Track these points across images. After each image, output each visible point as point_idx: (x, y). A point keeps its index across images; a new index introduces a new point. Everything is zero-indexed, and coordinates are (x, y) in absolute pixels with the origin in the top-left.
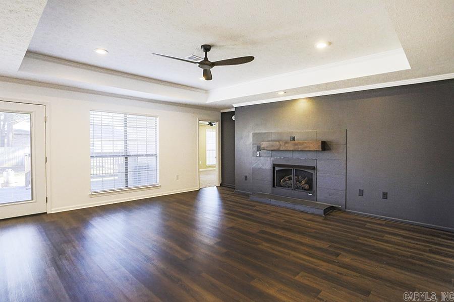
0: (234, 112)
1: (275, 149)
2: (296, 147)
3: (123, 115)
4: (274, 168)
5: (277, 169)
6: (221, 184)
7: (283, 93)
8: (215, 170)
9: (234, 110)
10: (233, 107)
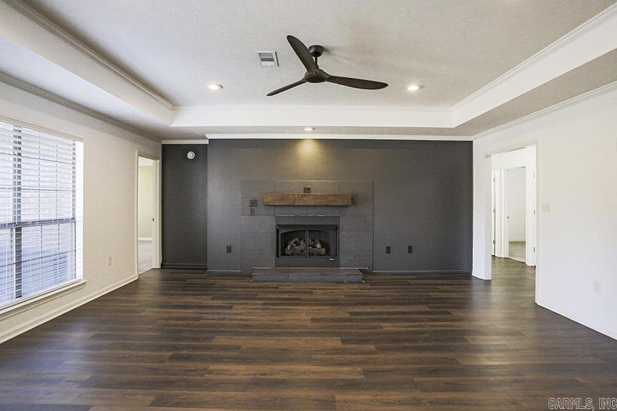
0: (206, 145)
1: (287, 204)
2: (318, 201)
3: (11, 127)
4: (278, 230)
5: (282, 231)
6: (162, 265)
7: (311, 129)
8: (151, 241)
9: (207, 142)
10: (205, 138)
